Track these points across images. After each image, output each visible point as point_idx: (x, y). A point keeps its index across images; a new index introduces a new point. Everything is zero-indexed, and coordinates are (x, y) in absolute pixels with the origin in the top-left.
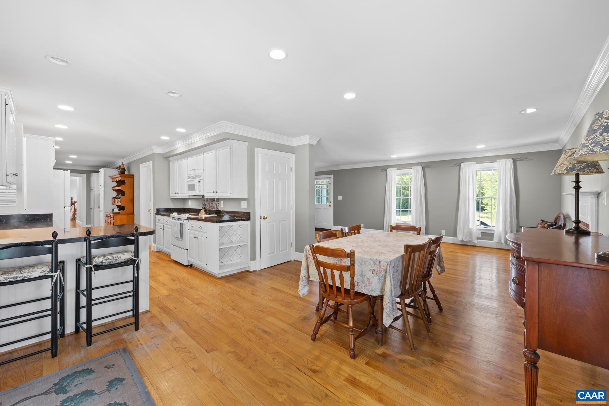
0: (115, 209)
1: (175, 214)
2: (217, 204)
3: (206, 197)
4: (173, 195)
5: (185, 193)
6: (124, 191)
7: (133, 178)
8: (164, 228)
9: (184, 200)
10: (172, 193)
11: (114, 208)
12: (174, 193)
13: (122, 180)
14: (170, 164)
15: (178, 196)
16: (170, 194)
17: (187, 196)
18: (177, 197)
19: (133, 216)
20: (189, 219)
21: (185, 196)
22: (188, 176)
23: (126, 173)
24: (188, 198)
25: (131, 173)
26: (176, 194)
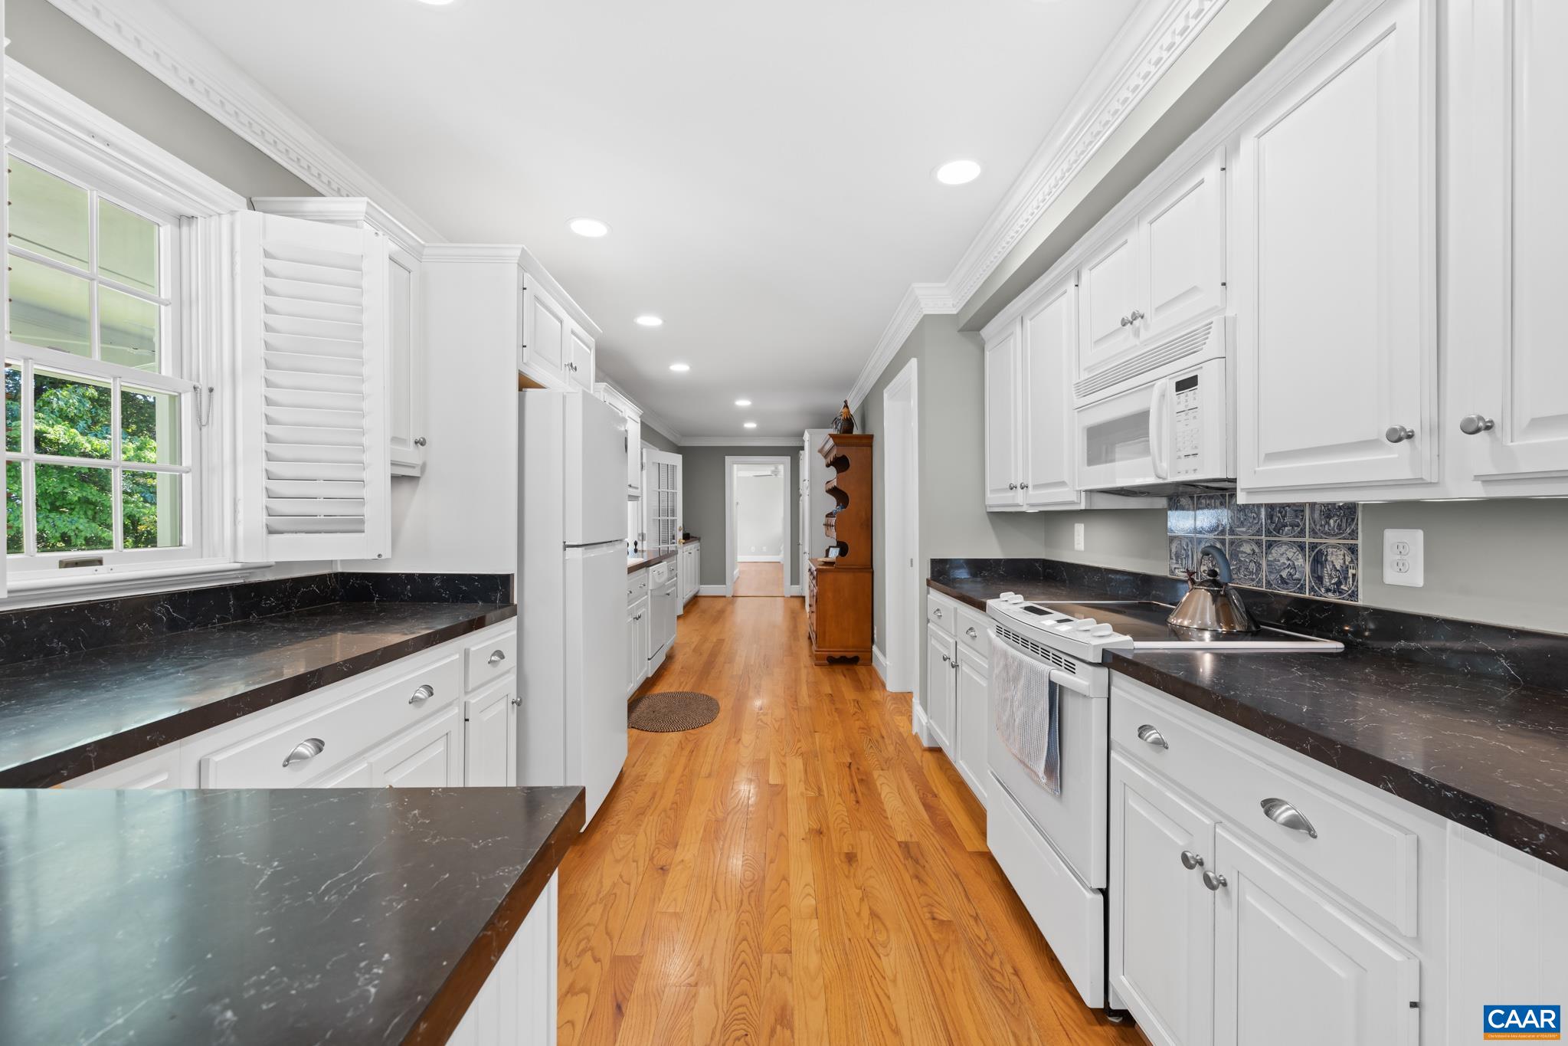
0: (831, 549)
1: (1009, 604)
2: (1337, 559)
3: (1250, 492)
4: (998, 500)
5: (1062, 484)
6: (846, 492)
7: (871, 446)
8: (959, 663)
9: (1053, 519)
10: (993, 491)
11: (830, 547)
12: (1003, 490)
13: (841, 455)
14: (987, 353)
15: (1025, 502)
16: (988, 495)
17: (1073, 498)
18: (1018, 505)
19: (869, 575)
20: (1112, 661)
21: (1068, 497)
22: (1085, 376)
23: (856, 431)
24: (1083, 507)
25: (868, 432)
26: (1011, 493)
